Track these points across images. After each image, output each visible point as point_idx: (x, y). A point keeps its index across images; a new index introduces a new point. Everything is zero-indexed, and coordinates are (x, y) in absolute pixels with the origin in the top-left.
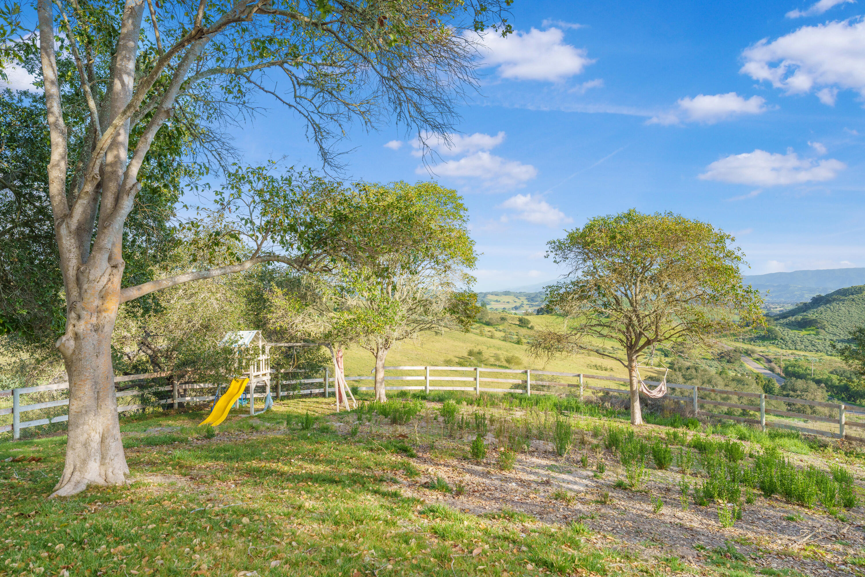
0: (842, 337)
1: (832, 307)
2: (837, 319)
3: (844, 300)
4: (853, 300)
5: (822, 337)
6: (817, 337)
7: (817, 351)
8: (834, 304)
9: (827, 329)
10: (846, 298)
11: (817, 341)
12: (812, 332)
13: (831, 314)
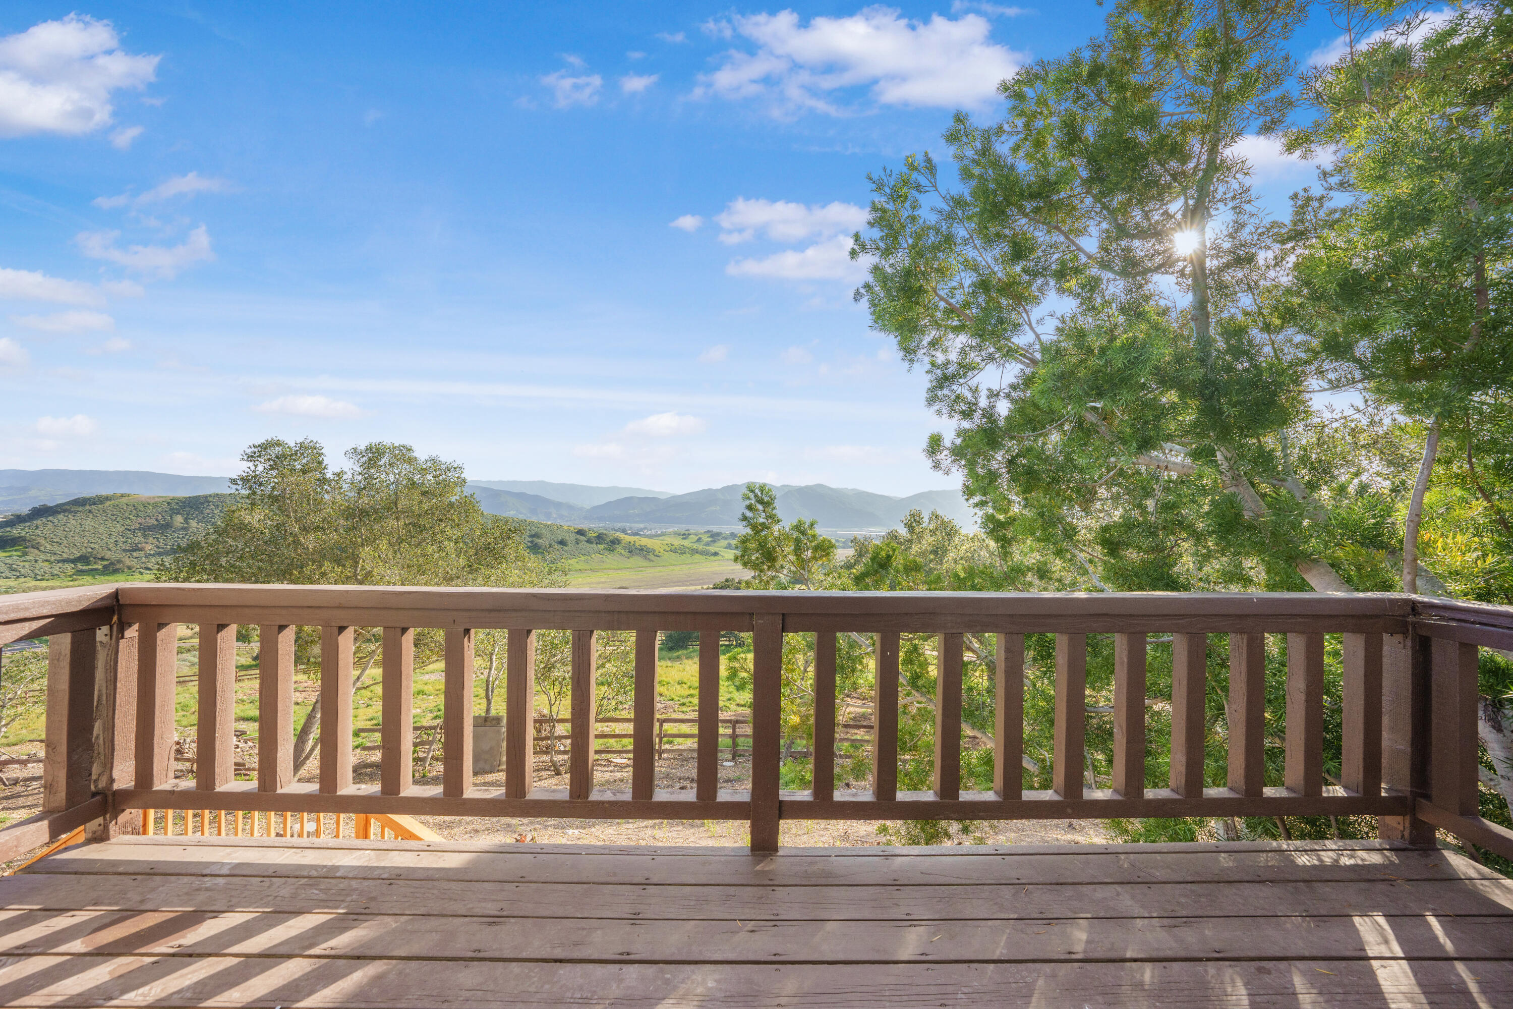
0: (65, 556)
1: (56, 521)
2: (61, 533)
3: (76, 512)
4: (90, 511)
5: (32, 558)
6: (23, 558)
7: (18, 577)
8: (61, 516)
9: (42, 548)
10: (81, 509)
11: (22, 564)
12: (15, 553)
13: (53, 528)
